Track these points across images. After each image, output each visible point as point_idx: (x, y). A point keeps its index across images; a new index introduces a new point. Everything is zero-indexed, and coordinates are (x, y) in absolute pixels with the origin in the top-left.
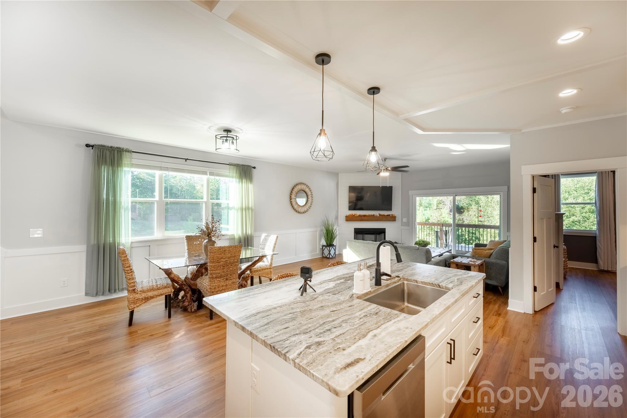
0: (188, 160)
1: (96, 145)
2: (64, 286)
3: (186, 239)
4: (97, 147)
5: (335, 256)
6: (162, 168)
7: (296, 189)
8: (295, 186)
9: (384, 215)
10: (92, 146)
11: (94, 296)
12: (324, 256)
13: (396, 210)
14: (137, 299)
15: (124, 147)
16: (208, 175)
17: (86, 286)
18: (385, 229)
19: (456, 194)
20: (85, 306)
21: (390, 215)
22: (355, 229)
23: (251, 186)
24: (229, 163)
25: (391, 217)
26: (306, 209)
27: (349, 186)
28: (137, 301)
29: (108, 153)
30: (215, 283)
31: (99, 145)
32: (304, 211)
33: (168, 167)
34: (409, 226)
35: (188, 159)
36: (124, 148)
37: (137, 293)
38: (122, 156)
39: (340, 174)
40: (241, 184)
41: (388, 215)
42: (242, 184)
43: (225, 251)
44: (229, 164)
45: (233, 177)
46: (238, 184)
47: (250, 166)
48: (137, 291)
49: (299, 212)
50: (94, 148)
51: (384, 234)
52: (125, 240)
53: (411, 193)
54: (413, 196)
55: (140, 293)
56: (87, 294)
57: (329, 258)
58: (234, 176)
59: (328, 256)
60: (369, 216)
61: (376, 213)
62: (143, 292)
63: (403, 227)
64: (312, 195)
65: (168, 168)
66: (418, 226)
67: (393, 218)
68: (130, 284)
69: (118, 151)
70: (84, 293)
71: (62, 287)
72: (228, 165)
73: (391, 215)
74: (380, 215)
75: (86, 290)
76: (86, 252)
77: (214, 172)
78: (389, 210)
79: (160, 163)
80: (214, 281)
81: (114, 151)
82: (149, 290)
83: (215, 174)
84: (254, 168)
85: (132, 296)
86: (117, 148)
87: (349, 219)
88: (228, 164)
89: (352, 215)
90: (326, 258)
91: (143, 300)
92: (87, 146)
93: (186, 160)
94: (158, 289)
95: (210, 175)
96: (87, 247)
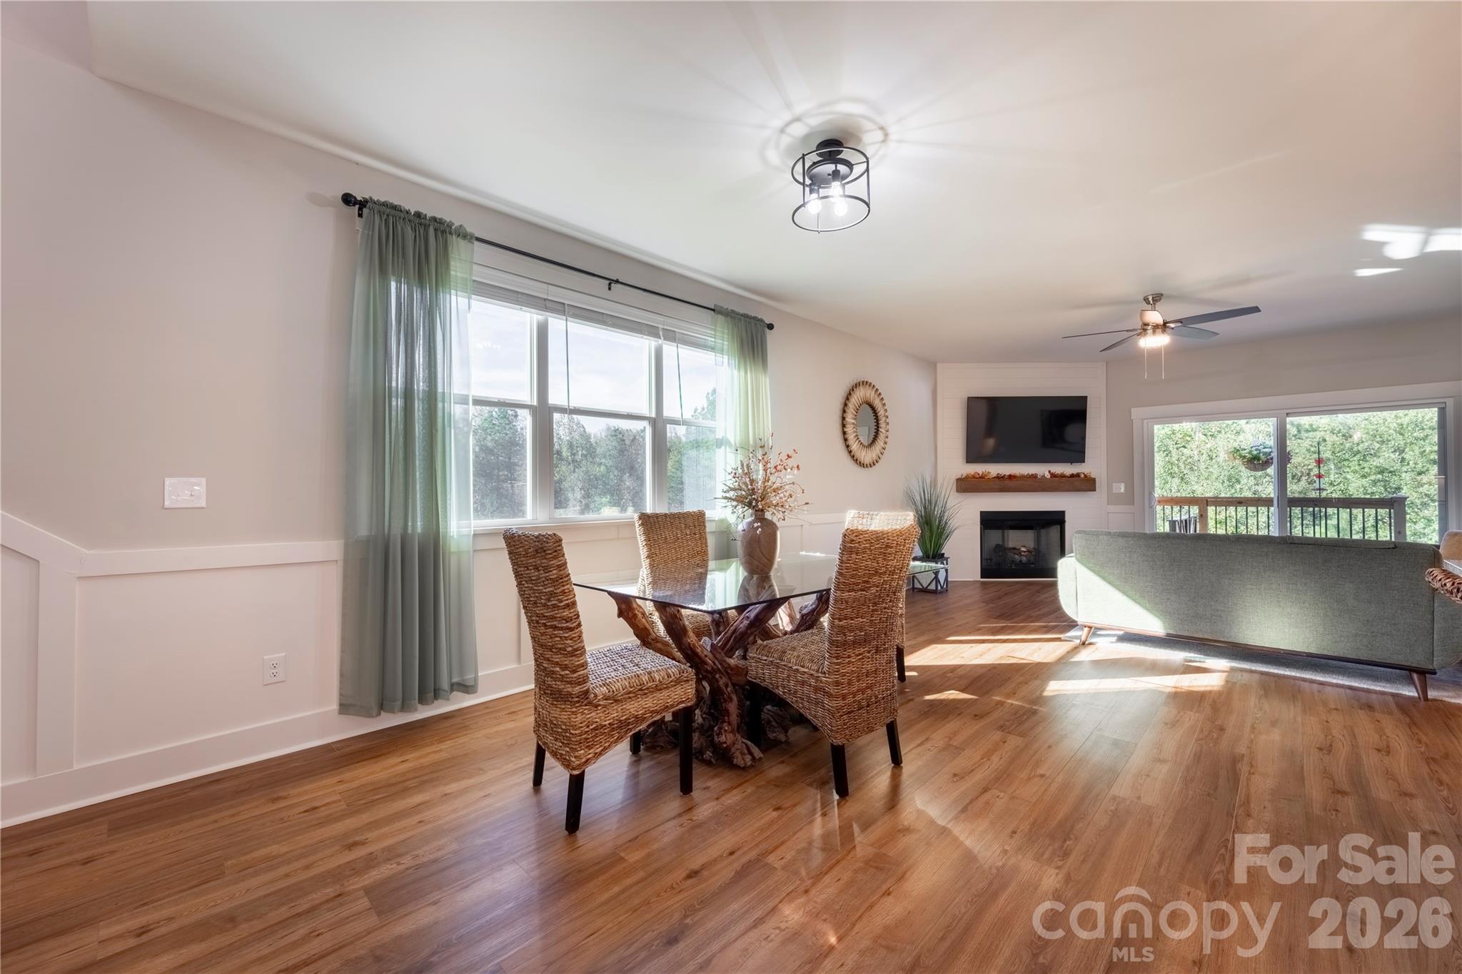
0: (619, 285)
1: (375, 203)
2: (275, 680)
3: (642, 524)
4: (376, 208)
5: (947, 586)
6: (549, 304)
7: (856, 397)
8: (853, 390)
9: (1063, 476)
10: (362, 204)
11: (374, 715)
12: (917, 585)
13: (1095, 463)
14: (595, 729)
15: (453, 221)
16: (662, 338)
17: (341, 682)
18: (1063, 513)
19: (1288, 411)
20: (347, 750)
21: (1078, 475)
22: (981, 512)
23: (765, 382)
24: (715, 305)
25: (1082, 480)
26: (875, 457)
27: (965, 396)
28: (596, 736)
29: (410, 234)
30: (849, 663)
31: (385, 204)
32: (871, 461)
33: (563, 302)
34: (1133, 504)
35: (617, 282)
36: (453, 224)
37: (596, 706)
38: (450, 248)
39: (939, 366)
40: (742, 373)
41: (1072, 476)
42: (746, 373)
43: (887, 546)
44: (713, 310)
45: (722, 352)
46: (736, 372)
47: (761, 321)
48: (596, 696)
49: (862, 465)
50: (365, 211)
51: (1058, 527)
52: (458, 528)
53: (1136, 413)
54: (1145, 421)
55: (605, 706)
56: (345, 708)
57: (935, 592)
58: (726, 347)
59: (933, 587)
60: (1023, 477)
61: (1042, 470)
62: (614, 699)
63: (1112, 508)
64: (887, 417)
65: (564, 304)
66: (1159, 508)
67: (1087, 484)
68: (574, 672)
69: (436, 230)
70: (334, 706)
71: (266, 685)
72: (712, 312)
73: (1082, 476)
74: (1053, 475)
75: (341, 695)
76: (341, 564)
77: (675, 331)
78: (1077, 462)
79: (546, 285)
80: (849, 657)
81: (426, 227)
82: (630, 692)
83: (677, 335)
84: (771, 327)
85: (580, 717)
86: (434, 219)
87: (967, 485)
88: (713, 308)
89: (977, 476)
90: (925, 591)
91: (613, 730)
92: (348, 199)
93: (612, 282)
94: (658, 688)
95: (664, 340)
96: (346, 546)
